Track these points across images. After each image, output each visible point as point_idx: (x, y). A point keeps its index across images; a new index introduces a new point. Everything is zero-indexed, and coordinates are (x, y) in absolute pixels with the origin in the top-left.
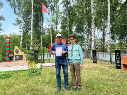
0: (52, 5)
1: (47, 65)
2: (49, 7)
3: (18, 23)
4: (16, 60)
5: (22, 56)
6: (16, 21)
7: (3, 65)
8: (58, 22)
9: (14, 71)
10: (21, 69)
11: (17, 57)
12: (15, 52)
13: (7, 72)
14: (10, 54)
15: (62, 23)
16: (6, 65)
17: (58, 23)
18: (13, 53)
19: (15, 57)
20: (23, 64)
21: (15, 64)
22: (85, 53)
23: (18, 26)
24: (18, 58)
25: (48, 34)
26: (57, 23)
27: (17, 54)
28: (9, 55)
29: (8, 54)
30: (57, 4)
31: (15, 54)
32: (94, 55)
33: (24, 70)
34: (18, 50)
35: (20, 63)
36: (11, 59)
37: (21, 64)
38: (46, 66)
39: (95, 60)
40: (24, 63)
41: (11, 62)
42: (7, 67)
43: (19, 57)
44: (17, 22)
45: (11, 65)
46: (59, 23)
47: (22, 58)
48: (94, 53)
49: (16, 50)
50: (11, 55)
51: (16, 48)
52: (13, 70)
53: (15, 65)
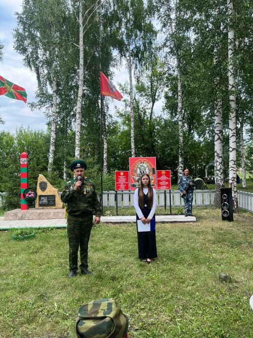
0: (137, 48)
1: (108, 221)
2: (127, 54)
3: (43, 102)
4: (40, 205)
5: (54, 196)
6: (38, 96)
7: (16, 215)
8: (157, 94)
9: (39, 229)
10: (52, 226)
11: (42, 198)
12: (38, 187)
13: (27, 229)
14: (28, 192)
15: (170, 94)
16: (22, 217)
17: (156, 97)
18: (35, 190)
19: (38, 198)
20: (56, 216)
21: (40, 214)
22: (215, 192)
23: (44, 109)
24: (45, 201)
25: (126, 128)
26: (155, 95)
27: (43, 191)
28: (27, 195)
29: (25, 192)
30: (151, 43)
31: (40, 192)
32: (225, 201)
33: (58, 228)
34: (45, 184)
35: (48, 214)
36: (31, 204)
37: (51, 215)
38: (105, 221)
39: (227, 213)
40: (58, 212)
41: (31, 211)
42: (23, 221)
43: (48, 198)
44: (39, 99)
45: (31, 217)
46: (158, 96)
47: (54, 201)
48: (224, 196)
49: (41, 184)
50: (30, 194)
51: (41, 178)
52: (38, 226)
53: (40, 217)
